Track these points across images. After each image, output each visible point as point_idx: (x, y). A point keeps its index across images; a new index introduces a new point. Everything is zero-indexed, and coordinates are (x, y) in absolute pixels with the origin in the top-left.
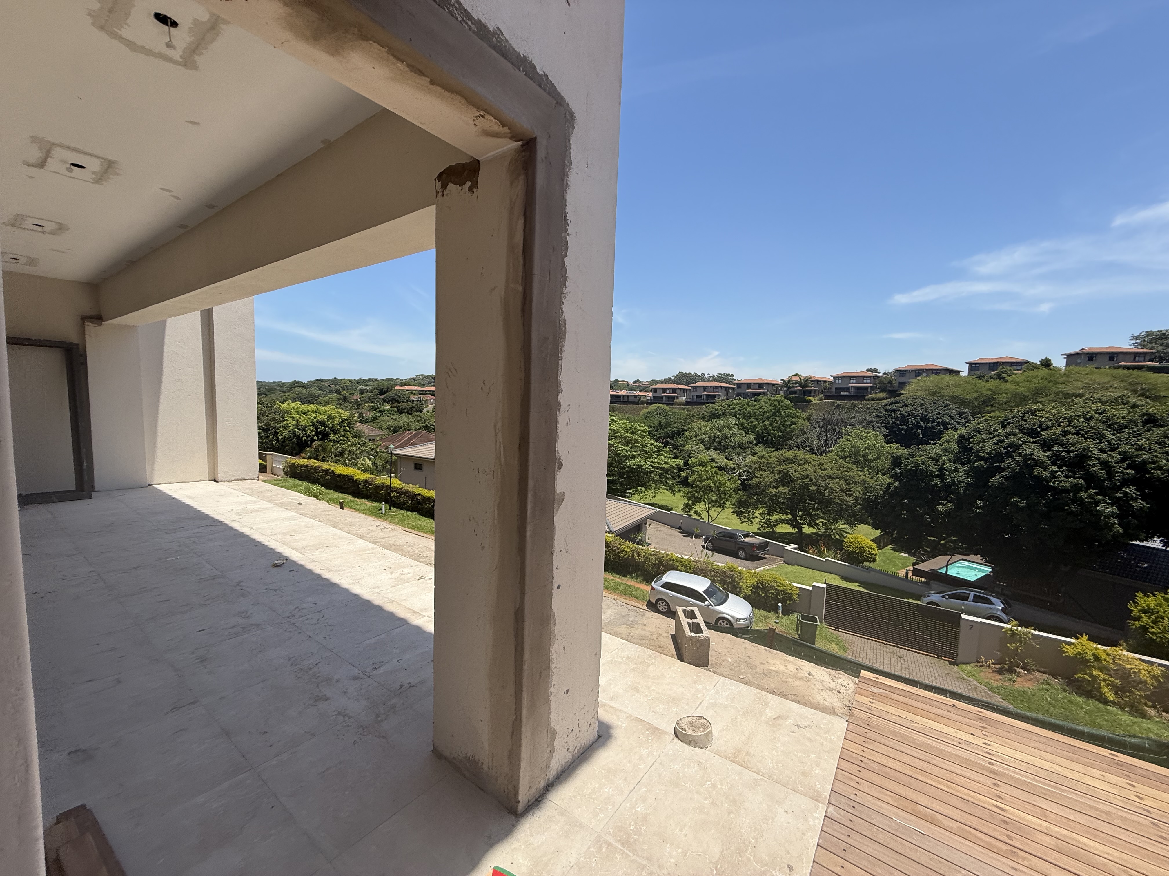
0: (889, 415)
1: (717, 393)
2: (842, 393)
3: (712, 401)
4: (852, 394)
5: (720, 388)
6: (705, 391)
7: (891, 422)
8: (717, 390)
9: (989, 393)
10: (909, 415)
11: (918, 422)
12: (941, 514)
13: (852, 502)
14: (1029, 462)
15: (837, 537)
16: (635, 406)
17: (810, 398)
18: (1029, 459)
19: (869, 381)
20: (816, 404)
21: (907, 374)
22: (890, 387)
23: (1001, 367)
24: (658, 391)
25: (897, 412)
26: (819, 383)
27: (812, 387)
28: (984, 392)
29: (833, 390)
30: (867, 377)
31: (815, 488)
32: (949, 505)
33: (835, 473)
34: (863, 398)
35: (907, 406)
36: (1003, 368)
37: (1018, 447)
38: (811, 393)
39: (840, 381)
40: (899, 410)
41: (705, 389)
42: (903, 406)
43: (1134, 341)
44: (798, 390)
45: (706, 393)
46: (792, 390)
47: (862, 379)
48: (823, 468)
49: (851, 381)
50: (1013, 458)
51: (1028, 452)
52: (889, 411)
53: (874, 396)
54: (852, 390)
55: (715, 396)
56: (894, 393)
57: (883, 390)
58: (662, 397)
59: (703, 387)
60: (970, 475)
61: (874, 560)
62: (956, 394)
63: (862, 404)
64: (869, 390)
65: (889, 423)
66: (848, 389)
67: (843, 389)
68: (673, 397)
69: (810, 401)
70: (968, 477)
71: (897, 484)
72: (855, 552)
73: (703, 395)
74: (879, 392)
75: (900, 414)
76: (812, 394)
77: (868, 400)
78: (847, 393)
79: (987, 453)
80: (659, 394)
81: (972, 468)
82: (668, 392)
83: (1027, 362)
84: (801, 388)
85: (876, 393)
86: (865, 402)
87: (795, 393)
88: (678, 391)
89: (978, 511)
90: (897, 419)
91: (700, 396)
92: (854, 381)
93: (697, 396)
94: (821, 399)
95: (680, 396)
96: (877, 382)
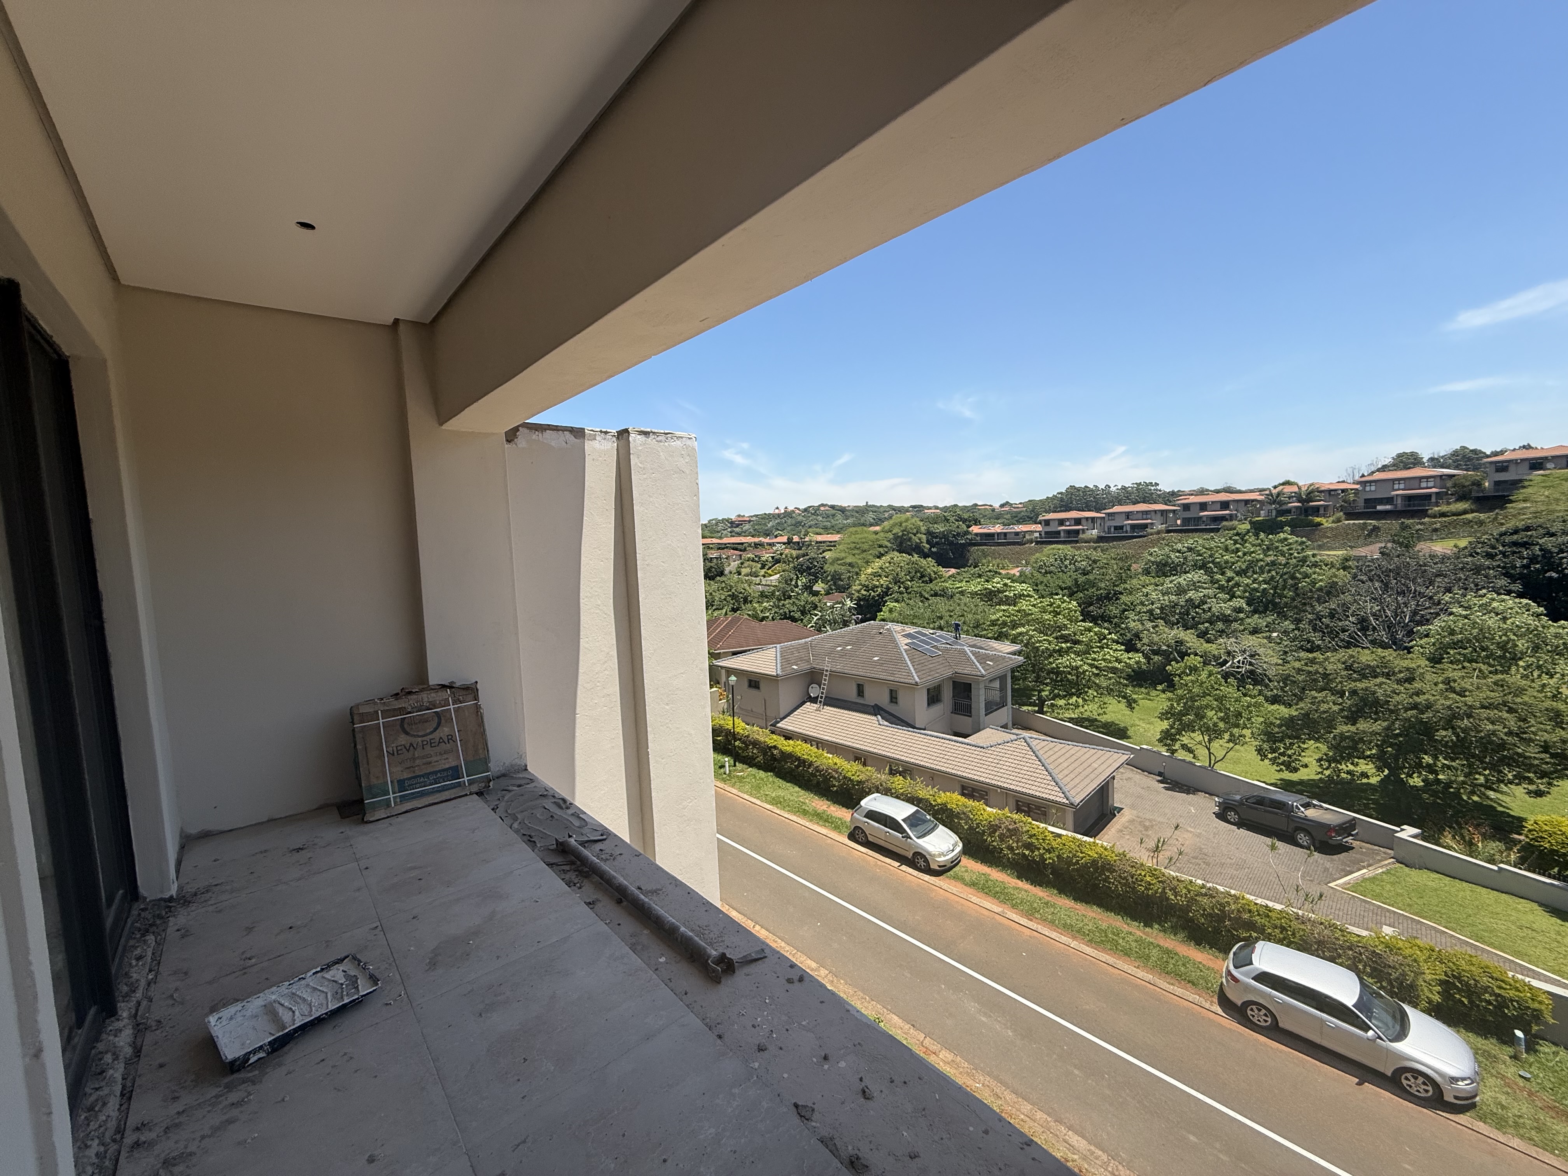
0: (1514, 553)
1: (1149, 521)
2: (1379, 508)
3: (1141, 534)
4: (1399, 508)
5: (1153, 513)
6: (1128, 518)
7: (1519, 565)
8: (1149, 516)
10: (1560, 551)
15: (1475, 798)
16: (1017, 548)
17: (1318, 519)
19: (1431, 484)
20: (1331, 529)
21: (1512, 468)
22: (1478, 492)
24: (1051, 523)
26: (1333, 493)
27: (1320, 500)
29: (1361, 503)
30: (1427, 478)
34: (1424, 513)
38: (1318, 511)
39: (1373, 488)
41: (1128, 515)
42: (1544, 536)
44: (1295, 507)
45: (1130, 522)
46: (1284, 507)
47: (1418, 481)
48: (1457, 689)
49: (1397, 487)
52: (1512, 544)
53: (1444, 508)
54: (1399, 501)
55: (1145, 526)
56: (1495, 500)
57: (1462, 498)
58: (1059, 532)
59: (1125, 512)
63: (1421, 524)
64: (1433, 499)
66: (1389, 500)
67: (1381, 501)
68: (1077, 532)
69: (1320, 524)
73: (1126, 525)
74: (1455, 502)
75: (1541, 550)
76: (1322, 511)
77: (1435, 517)
78: (1389, 507)
80: (1053, 528)
82: (1068, 523)
84: (1300, 504)
85: (1449, 504)
86: (1427, 520)
87: (1289, 511)
88: (1084, 522)
90: (1533, 559)
91: (1121, 528)
92: (1402, 486)
93: (1116, 528)
94: (1339, 520)
95: (1087, 529)
96: (1449, 485)
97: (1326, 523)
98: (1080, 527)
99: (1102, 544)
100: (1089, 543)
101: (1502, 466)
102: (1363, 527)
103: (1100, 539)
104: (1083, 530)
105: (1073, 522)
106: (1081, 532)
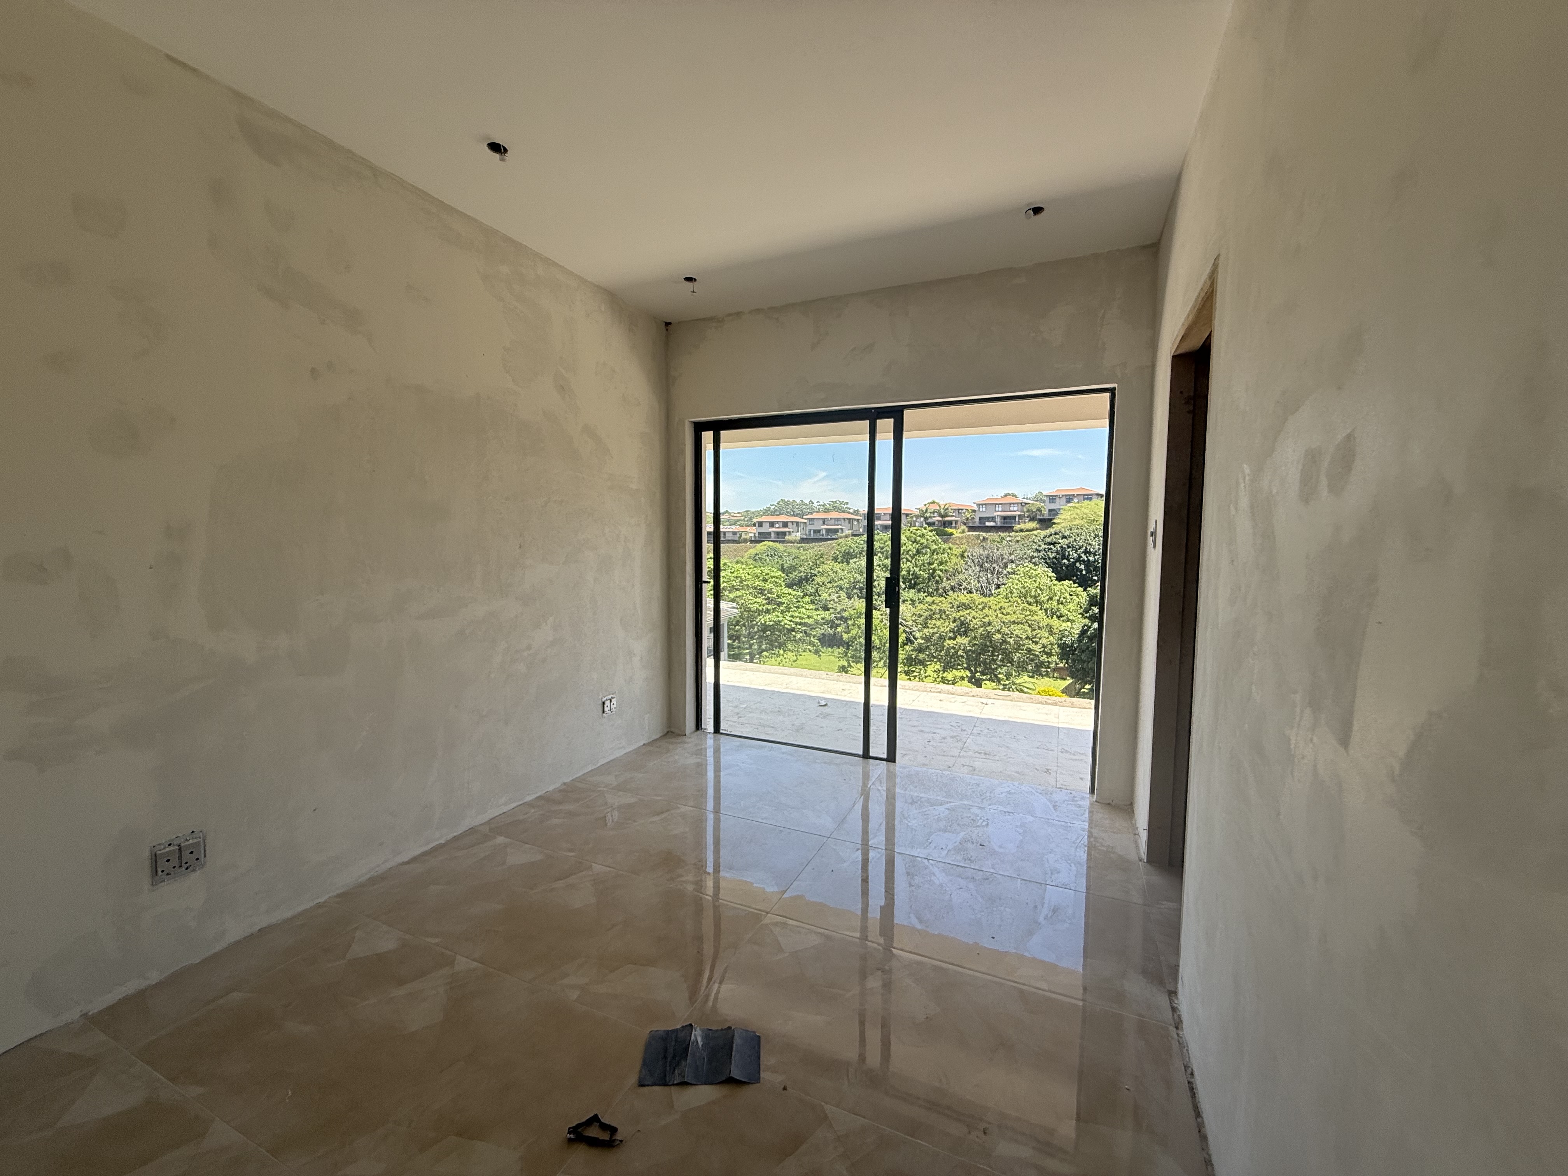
1: (839, 527)
2: (987, 524)
3: (834, 537)
4: (999, 524)
5: (842, 520)
6: (824, 524)
7: (1051, 557)
8: (839, 523)
10: (1070, 548)
11: (1080, 556)
16: (735, 546)
17: (951, 530)
19: (1016, 508)
20: (959, 538)
21: (1058, 499)
22: (1040, 515)
24: (763, 524)
25: (1058, 545)
26: (960, 511)
27: (952, 516)
29: (977, 520)
30: (1014, 504)
31: (1000, 636)
33: (1018, 618)
34: (1010, 529)
35: (1066, 537)
39: (984, 509)
40: (1061, 543)
41: (824, 521)
42: (1062, 538)
44: (938, 520)
45: (825, 527)
46: (930, 520)
47: (1008, 506)
49: (997, 509)
53: (1022, 526)
54: (999, 519)
55: (836, 531)
56: (1046, 523)
57: (1032, 519)
58: (769, 533)
59: (822, 518)
63: (1010, 536)
64: (1017, 520)
65: (1048, 559)
66: (993, 519)
67: (988, 519)
68: (784, 534)
69: (952, 534)
71: (1095, 626)
73: (822, 529)
74: (1028, 522)
75: (1060, 547)
76: (954, 525)
77: (1017, 532)
78: (992, 524)
80: (766, 529)
82: (777, 526)
84: (940, 518)
85: (1025, 523)
86: (1013, 534)
87: (933, 524)
88: (790, 525)
90: (1057, 552)
91: (819, 531)
92: (1000, 509)
93: (815, 531)
94: (963, 532)
95: (793, 532)
96: (1025, 510)
97: (957, 533)
98: (787, 529)
99: (803, 545)
100: (793, 543)
101: (1053, 499)
102: (978, 537)
103: (803, 540)
104: (789, 532)
105: (781, 525)
106: (787, 534)
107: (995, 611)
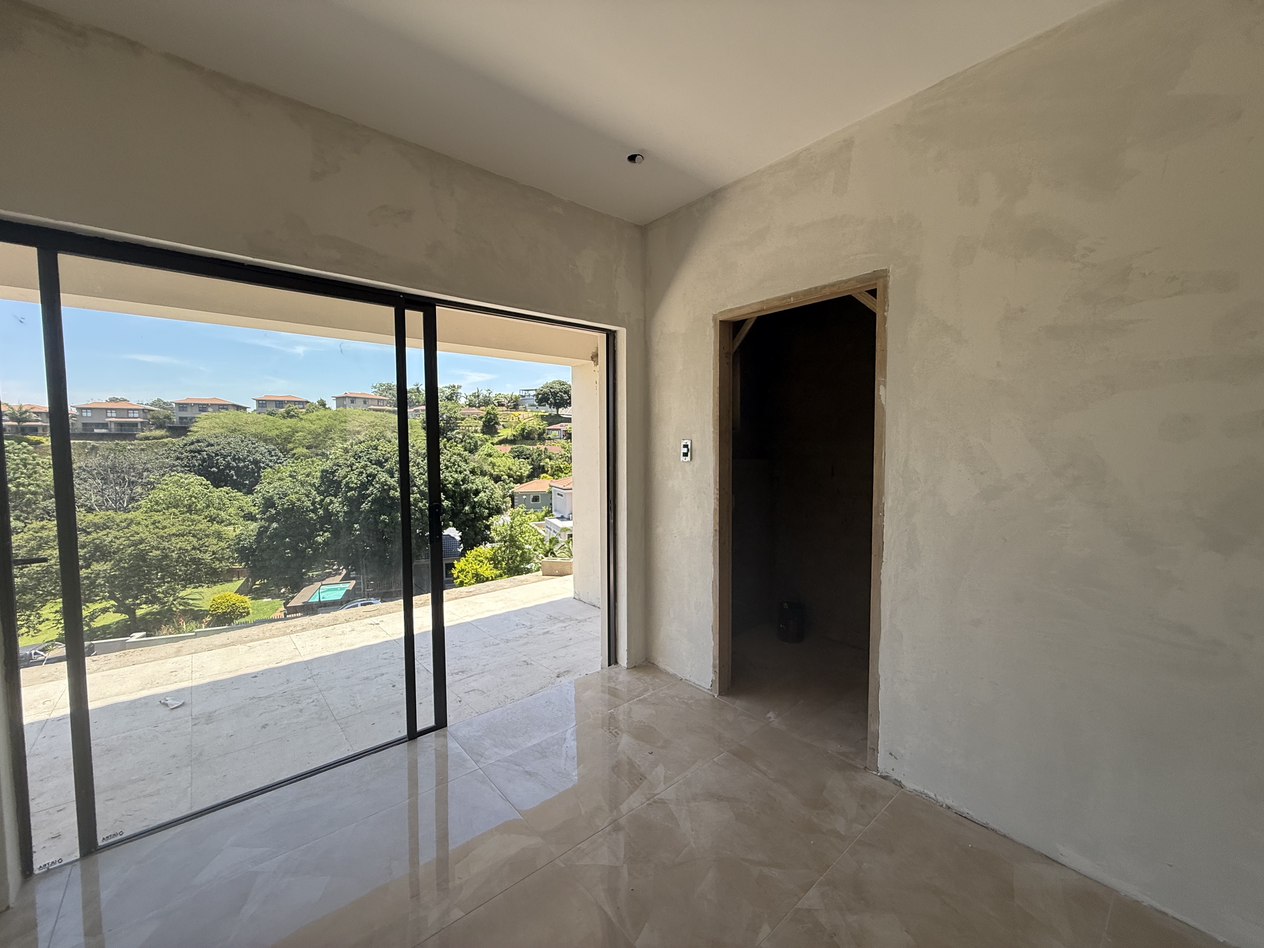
0: (193, 457)
2: (96, 431)
4: (113, 431)
7: (197, 464)
9: (289, 429)
10: (217, 455)
11: (229, 463)
12: (320, 544)
13: (209, 558)
14: (385, 487)
15: (181, 607)
17: (37, 438)
18: (385, 485)
19: (136, 415)
21: (189, 409)
22: (169, 423)
23: (288, 406)
25: (202, 453)
27: (37, 421)
28: (285, 430)
29: (79, 426)
30: (133, 409)
31: (158, 552)
32: (326, 534)
33: (179, 530)
34: (133, 437)
35: (212, 445)
36: (290, 406)
37: (374, 476)
38: (37, 431)
39: (89, 414)
40: (205, 451)
42: (208, 446)
43: (374, 390)
44: (12, 425)
47: (126, 412)
48: (160, 527)
49: (109, 415)
50: (373, 485)
51: (383, 480)
52: (191, 451)
53: (148, 434)
54: (113, 426)
56: (180, 430)
57: (160, 427)
60: (345, 504)
61: (248, 613)
62: (259, 431)
63: (132, 445)
64: (139, 427)
65: (194, 466)
66: (105, 425)
67: (98, 426)
70: (343, 506)
71: (275, 525)
72: (226, 612)
74: (155, 429)
75: (207, 454)
76: (40, 431)
77: (141, 440)
78: (104, 431)
79: (356, 484)
81: (346, 498)
83: (308, 402)
84: (16, 423)
85: (151, 430)
86: (136, 441)
89: (357, 533)
90: (204, 460)
92: (114, 415)
96: (149, 417)
97: (46, 441)
101: (183, 407)
102: (84, 446)
107: (147, 526)
